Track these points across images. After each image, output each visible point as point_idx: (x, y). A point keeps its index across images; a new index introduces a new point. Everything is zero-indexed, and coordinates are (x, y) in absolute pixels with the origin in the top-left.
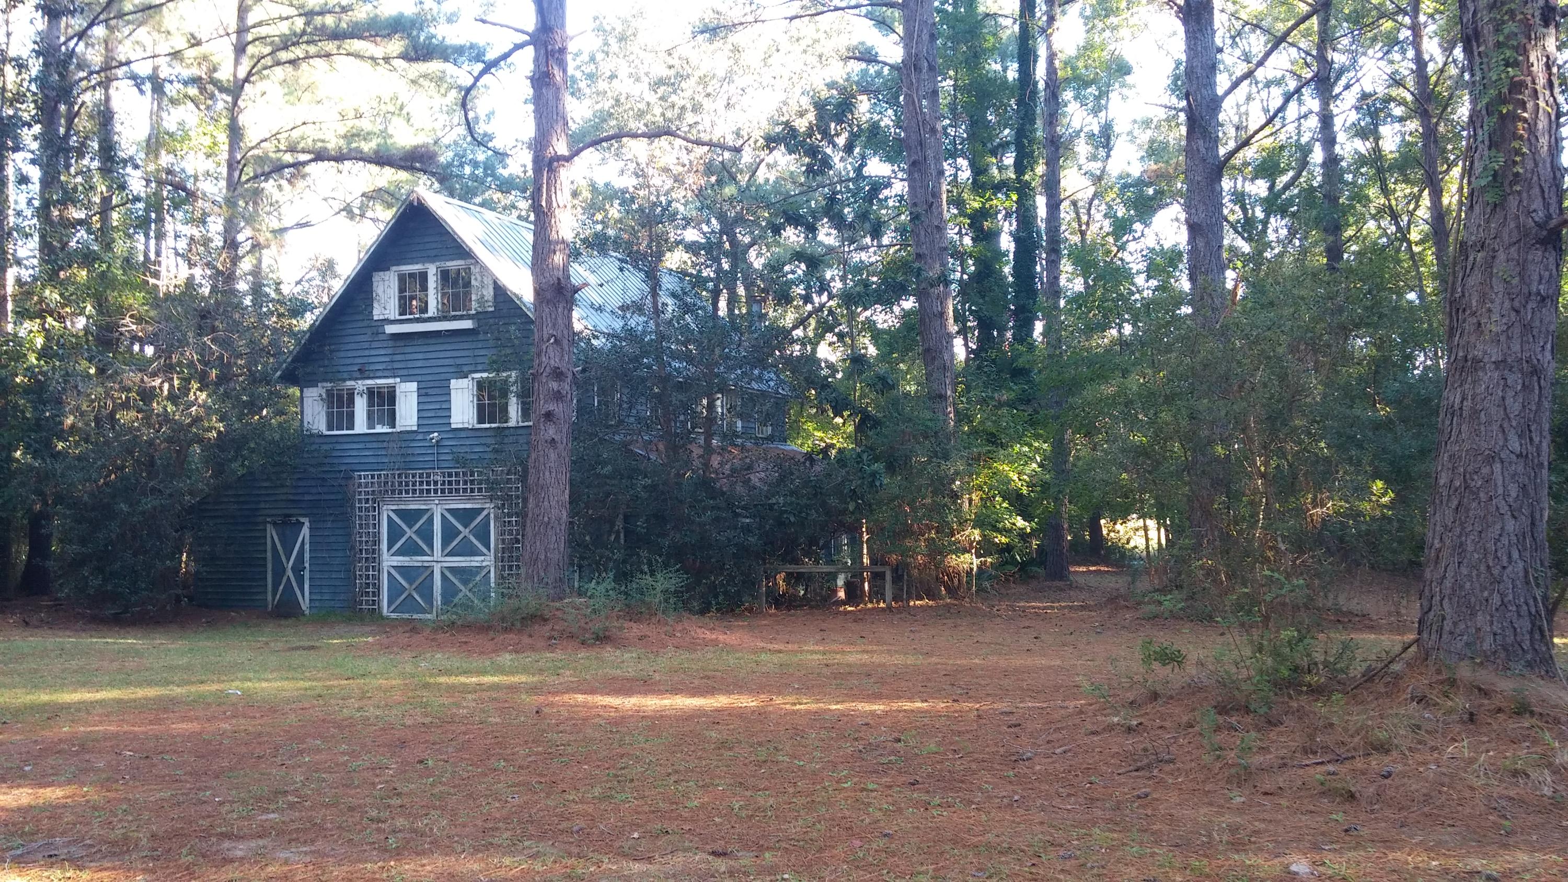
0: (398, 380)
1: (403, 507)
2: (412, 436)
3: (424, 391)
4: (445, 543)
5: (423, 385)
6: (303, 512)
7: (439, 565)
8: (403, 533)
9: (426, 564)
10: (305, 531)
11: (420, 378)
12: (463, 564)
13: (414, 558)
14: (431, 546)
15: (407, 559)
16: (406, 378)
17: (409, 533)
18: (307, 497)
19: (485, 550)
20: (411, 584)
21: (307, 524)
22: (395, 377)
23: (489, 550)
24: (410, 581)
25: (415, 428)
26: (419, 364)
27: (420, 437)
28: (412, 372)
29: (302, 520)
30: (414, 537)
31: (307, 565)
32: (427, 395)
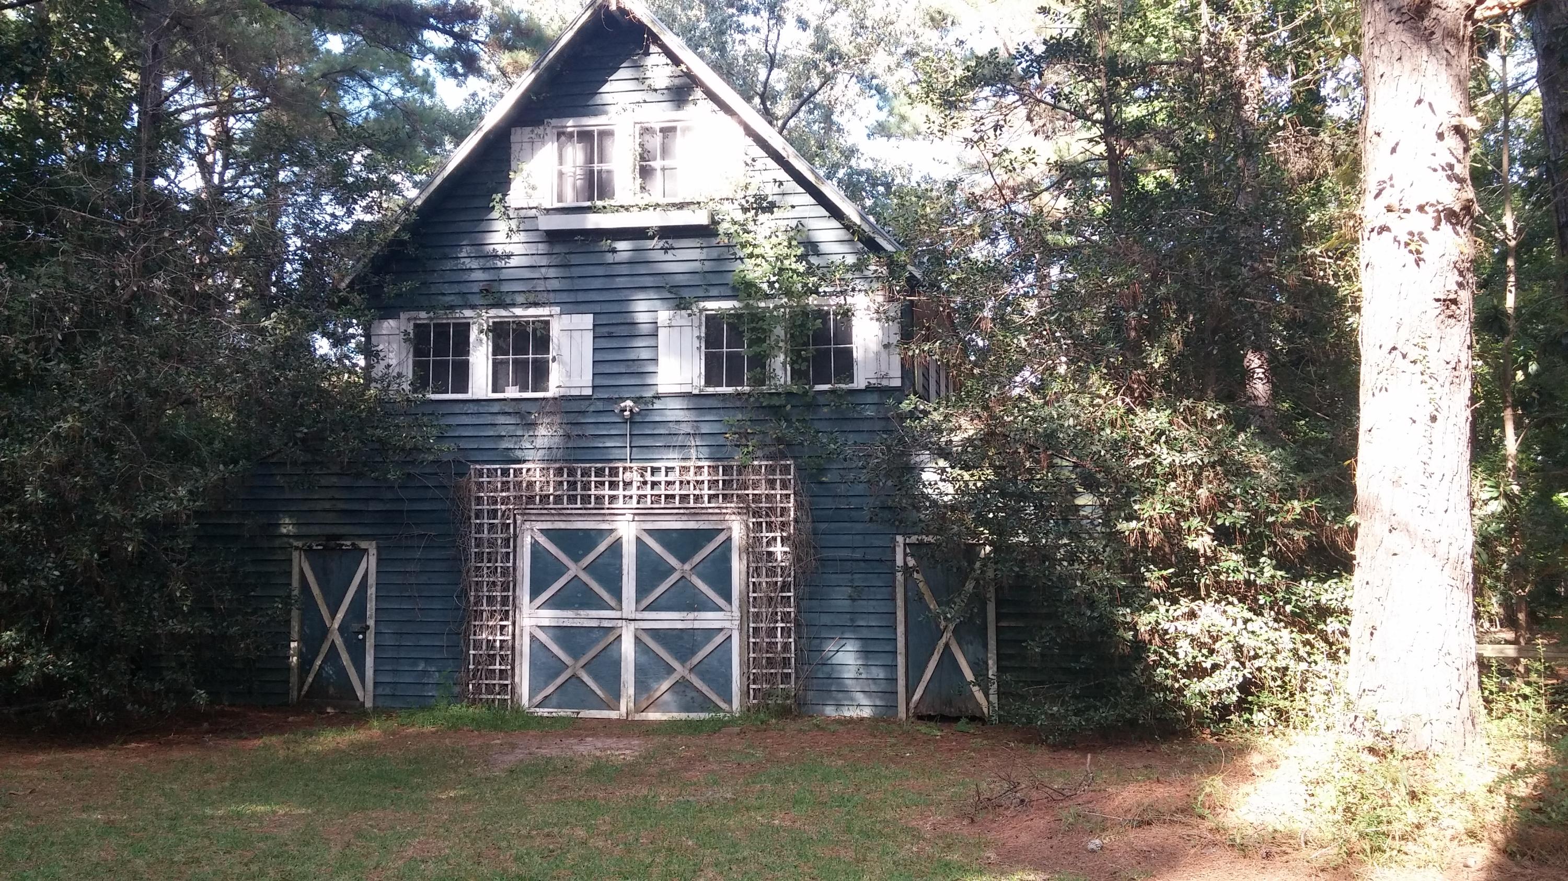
0: (557, 310)
1: (562, 525)
2: (583, 406)
3: (605, 330)
4: (642, 590)
5: (604, 320)
6: (368, 531)
7: (632, 626)
8: (561, 570)
9: (606, 624)
10: (369, 564)
11: (597, 308)
12: (680, 625)
13: (583, 613)
14: (617, 593)
15: (570, 613)
16: (573, 306)
17: (574, 569)
18: (373, 506)
19: (720, 602)
20: (576, 656)
21: (373, 551)
22: (551, 304)
23: (728, 599)
24: (575, 654)
25: (589, 392)
26: (597, 284)
27: (600, 406)
28: (581, 297)
29: (363, 545)
30: (585, 577)
31: (371, 623)
32: (610, 336)
